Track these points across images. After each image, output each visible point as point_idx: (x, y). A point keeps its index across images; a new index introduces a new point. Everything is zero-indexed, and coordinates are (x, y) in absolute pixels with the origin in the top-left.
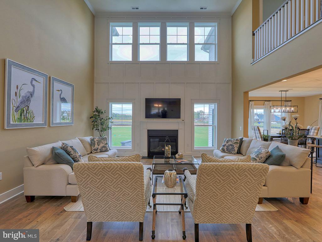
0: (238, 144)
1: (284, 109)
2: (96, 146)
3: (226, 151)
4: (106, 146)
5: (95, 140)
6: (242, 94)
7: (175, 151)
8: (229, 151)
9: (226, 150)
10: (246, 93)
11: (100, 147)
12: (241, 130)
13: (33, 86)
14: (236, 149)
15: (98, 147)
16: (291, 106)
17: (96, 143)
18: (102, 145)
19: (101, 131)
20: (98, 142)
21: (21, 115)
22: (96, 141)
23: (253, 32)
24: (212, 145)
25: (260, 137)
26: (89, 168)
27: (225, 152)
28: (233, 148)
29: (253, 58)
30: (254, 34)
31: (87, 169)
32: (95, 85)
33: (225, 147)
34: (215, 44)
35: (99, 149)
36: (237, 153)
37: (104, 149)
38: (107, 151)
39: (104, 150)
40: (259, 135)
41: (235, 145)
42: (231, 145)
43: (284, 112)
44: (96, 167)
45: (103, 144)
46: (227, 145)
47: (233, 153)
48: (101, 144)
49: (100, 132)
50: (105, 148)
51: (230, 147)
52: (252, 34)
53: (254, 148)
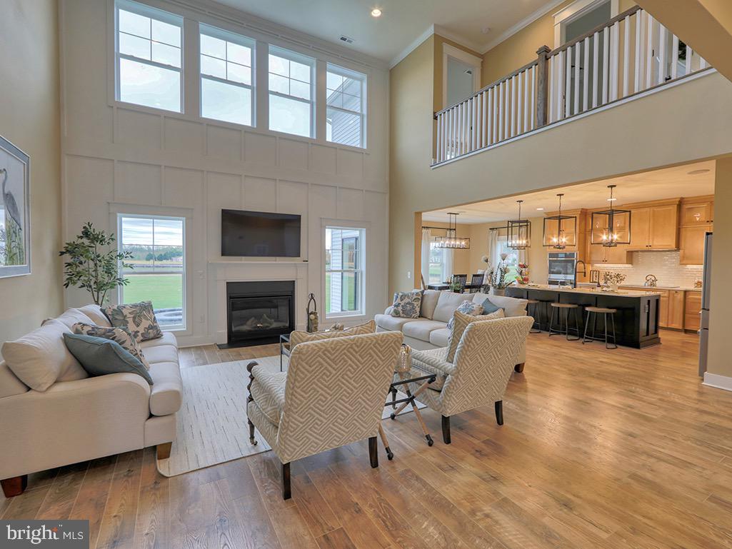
0: (420, 302)
1: (447, 242)
2: (132, 327)
3: (402, 315)
4: (155, 324)
5: (125, 311)
6: (413, 216)
7: (287, 325)
8: (407, 314)
9: (400, 312)
10: (419, 214)
11: (141, 329)
12: (409, 277)
14: (417, 310)
15: (136, 329)
16: (461, 239)
17: (130, 320)
18: (145, 324)
19: (99, 290)
20: (134, 318)
22: (129, 315)
23: (434, 113)
24: (340, 310)
26: (326, 350)
27: (399, 316)
28: (413, 308)
29: (434, 157)
30: (435, 118)
31: (323, 352)
33: (400, 308)
34: (362, 116)
35: (139, 334)
36: (419, 317)
37: (152, 333)
38: (158, 338)
39: (152, 335)
41: (415, 303)
42: (409, 303)
43: (447, 247)
44: (338, 347)
45: (148, 320)
46: (402, 303)
47: (413, 318)
48: (143, 320)
50: (155, 331)
51: (409, 307)
52: (432, 116)
53: (446, 305)
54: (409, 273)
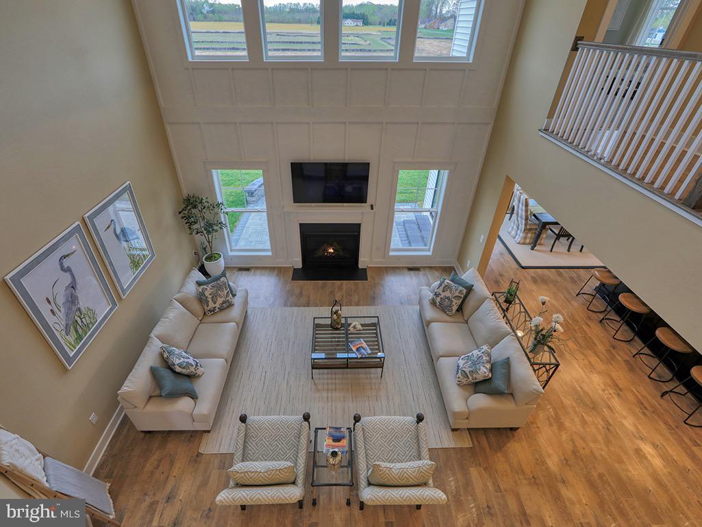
0: (461, 300)
2: (211, 305)
3: (438, 306)
5: (207, 293)
8: (443, 309)
9: (438, 304)
10: (511, 182)
11: (217, 305)
12: (481, 241)
13: (68, 270)
14: (455, 308)
15: (214, 305)
17: (210, 300)
18: (220, 301)
20: (212, 298)
21: (77, 331)
22: (209, 296)
25: (524, 217)
27: (435, 308)
28: (451, 306)
29: (550, 116)
30: (575, 48)
32: (168, 128)
33: (438, 300)
35: (216, 308)
37: (225, 305)
38: (231, 305)
39: (225, 307)
40: (524, 214)
41: (455, 301)
42: (448, 298)
45: (222, 296)
46: (443, 295)
48: (219, 298)
49: (206, 235)
50: (228, 304)
51: (447, 302)
52: (571, 45)
54: (482, 237)
